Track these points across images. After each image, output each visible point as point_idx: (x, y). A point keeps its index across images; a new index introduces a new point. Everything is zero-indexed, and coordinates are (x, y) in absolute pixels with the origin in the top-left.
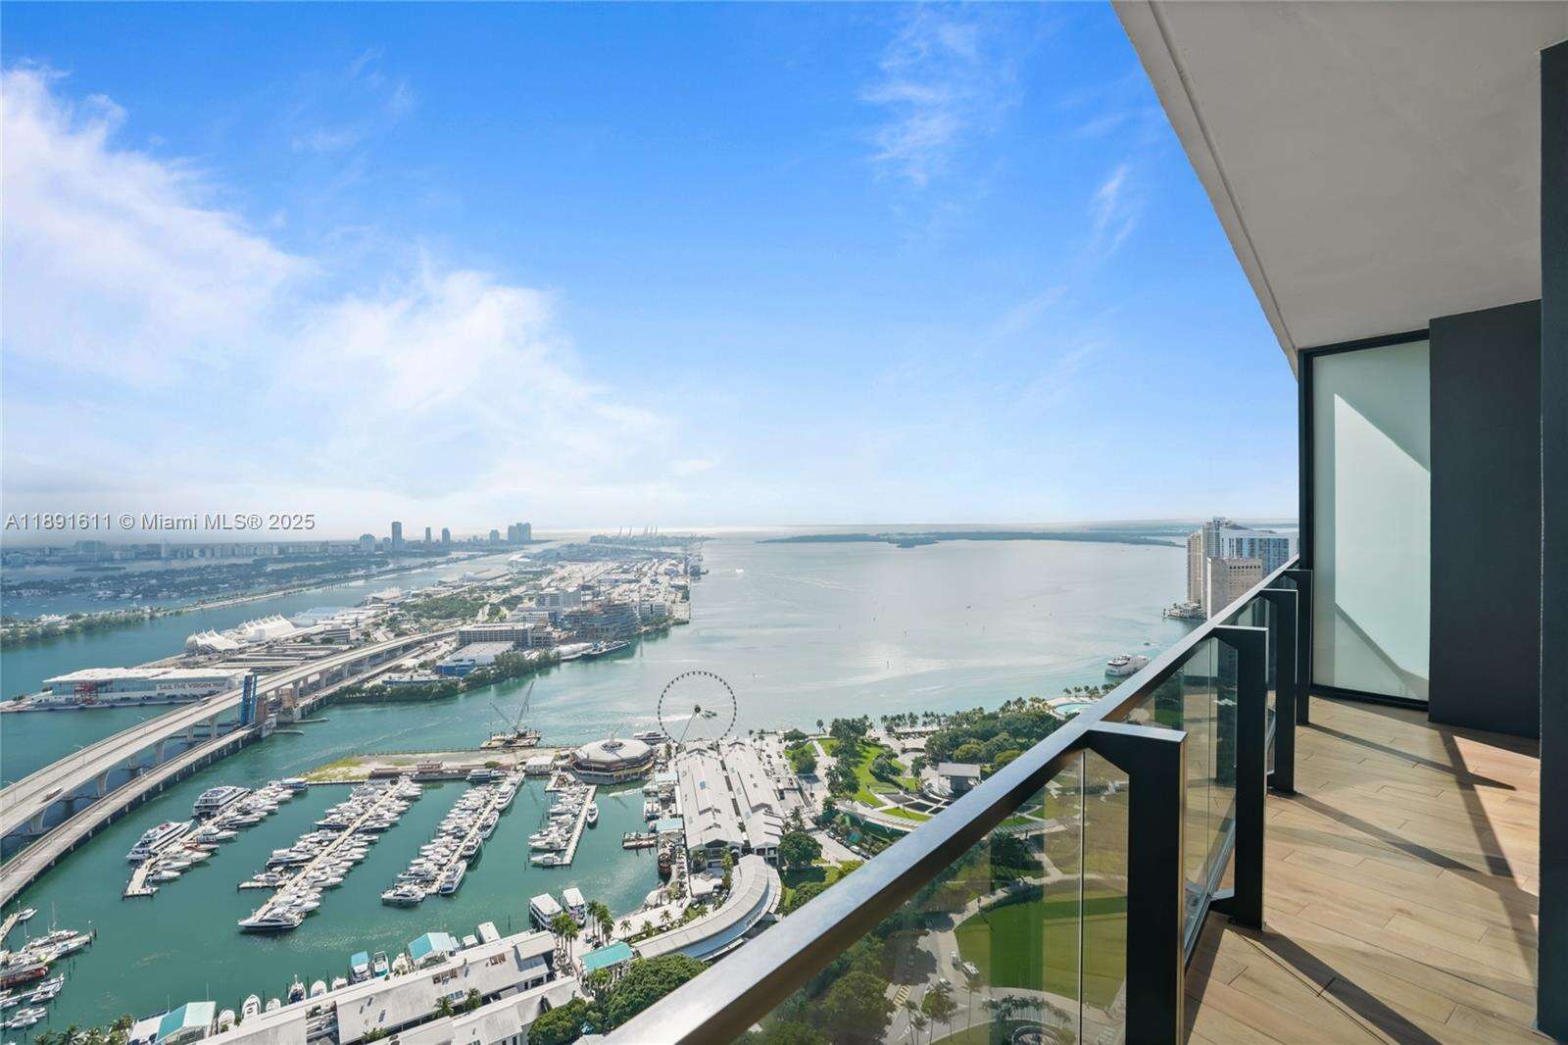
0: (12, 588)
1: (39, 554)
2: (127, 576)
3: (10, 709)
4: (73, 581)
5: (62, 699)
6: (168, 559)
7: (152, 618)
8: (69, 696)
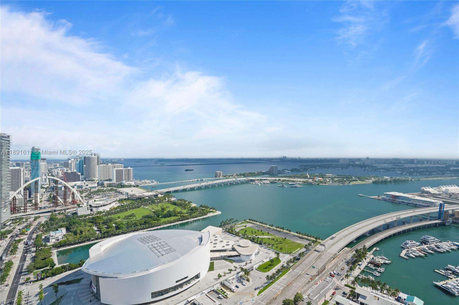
0: (379, 169)
1: (384, 161)
2: (405, 168)
3: (377, 198)
4: (392, 168)
5: (388, 198)
6: (416, 164)
7: (411, 180)
8: (389, 198)
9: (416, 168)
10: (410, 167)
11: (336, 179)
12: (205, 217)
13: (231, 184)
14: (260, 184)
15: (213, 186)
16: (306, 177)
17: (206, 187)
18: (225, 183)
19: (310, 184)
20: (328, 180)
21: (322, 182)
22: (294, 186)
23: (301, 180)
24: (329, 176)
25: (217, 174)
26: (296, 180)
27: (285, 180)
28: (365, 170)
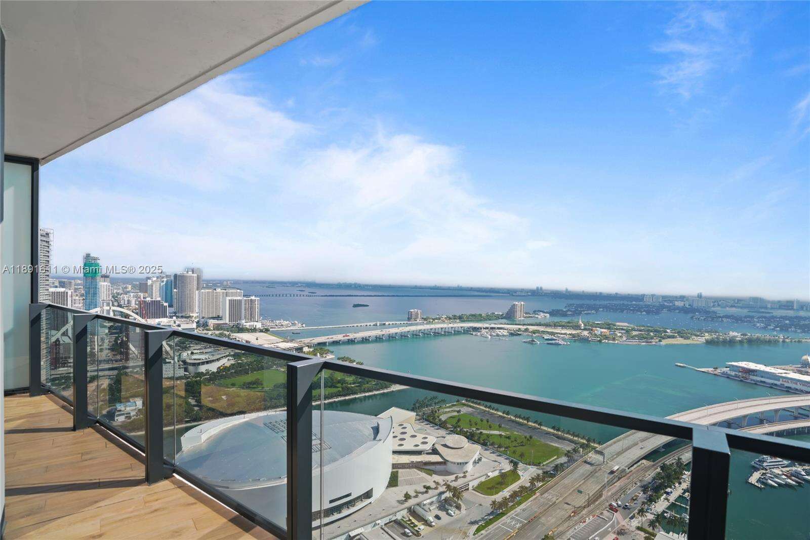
0: (720, 317)
1: (733, 302)
2: (773, 317)
3: (712, 372)
4: (746, 317)
5: (733, 373)
6: (798, 310)
7: (784, 342)
8: (737, 373)
9: (796, 317)
10: (785, 315)
11: (634, 333)
12: (386, 391)
13: (437, 334)
14: (491, 336)
15: (403, 336)
16: (577, 327)
17: (391, 338)
18: (426, 332)
19: (585, 340)
20: (619, 334)
21: (607, 338)
22: (553, 342)
23: (568, 332)
24: (621, 326)
25: (411, 314)
26: (559, 331)
27: (538, 331)
28: (692, 318)
